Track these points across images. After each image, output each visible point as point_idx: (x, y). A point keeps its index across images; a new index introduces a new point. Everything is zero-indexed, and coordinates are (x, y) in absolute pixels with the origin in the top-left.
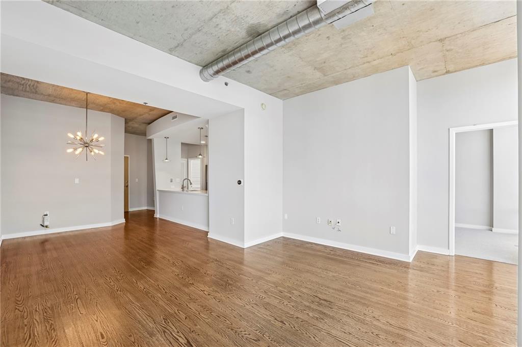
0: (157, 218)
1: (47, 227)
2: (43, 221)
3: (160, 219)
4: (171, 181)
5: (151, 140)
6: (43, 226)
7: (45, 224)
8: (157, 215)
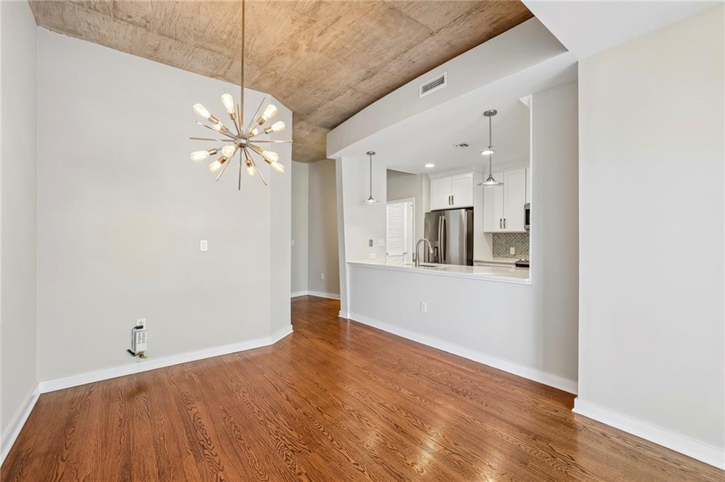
0: (345, 320)
1: (141, 355)
2: (134, 343)
3: (353, 322)
4: (371, 245)
5: (334, 160)
6: (133, 354)
7: (138, 351)
8: (346, 313)
